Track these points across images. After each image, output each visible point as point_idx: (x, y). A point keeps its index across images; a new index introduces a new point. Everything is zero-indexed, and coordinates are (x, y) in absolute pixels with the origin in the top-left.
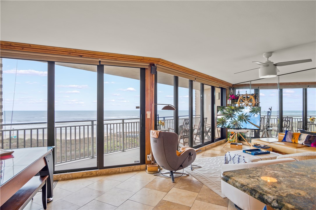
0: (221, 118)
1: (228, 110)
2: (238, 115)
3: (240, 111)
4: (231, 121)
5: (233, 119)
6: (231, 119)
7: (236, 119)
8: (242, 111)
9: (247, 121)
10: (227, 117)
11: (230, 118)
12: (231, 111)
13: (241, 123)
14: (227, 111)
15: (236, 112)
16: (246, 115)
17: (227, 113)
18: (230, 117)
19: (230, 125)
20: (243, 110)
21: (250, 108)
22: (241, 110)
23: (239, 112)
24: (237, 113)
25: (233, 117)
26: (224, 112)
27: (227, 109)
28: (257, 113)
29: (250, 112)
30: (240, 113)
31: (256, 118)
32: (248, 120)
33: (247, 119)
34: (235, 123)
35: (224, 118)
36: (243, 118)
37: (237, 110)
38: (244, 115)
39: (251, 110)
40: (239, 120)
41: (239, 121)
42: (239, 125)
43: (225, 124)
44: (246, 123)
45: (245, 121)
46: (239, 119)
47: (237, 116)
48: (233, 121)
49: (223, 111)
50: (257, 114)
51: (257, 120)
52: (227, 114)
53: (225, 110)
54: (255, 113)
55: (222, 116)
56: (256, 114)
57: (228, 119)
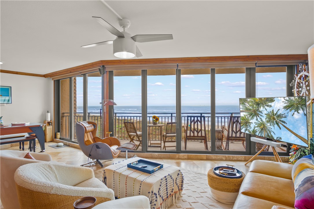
0: (244, 116)
1: (250, 104)
2: (265, 112)
3: (268, 106)
4: (256, 121)
5: (259, 120)
6: (257, 120)
7: (264, 120)
8: (271, 106)
9: (281, 126)
10: (250, 116)
11: (255, 118)
12: (255, 106)
13: (272, 127)
14: (250, 106)
15: (262, 107)
16: (279, 113)
17: (251, 108)
18: (254, 116)
19: (256, 128)
20: (272, 104)
21: (284, 101)
22: (270, 104)
23: (266, 107)
24: (265, 109)
25: (259, 116)
26: (246, 107)
27: (249, 102)
28: (299, 111)
29: (286, 108)
30: (269, 109)
31: (297, 120)
32: (283, 124)
33: (280, 121)
34: (262, 126)
35: (246, 117)
36: (274, 119)
37: (263, 104)
38: (275, 113)
39: (285, 105)
40: (268, 122)
41: (269, 124)
42: (269, 131)
43: (250, 126)
44: (280, 129)
45: (277, 124)
46: (267, 119)
47: (264, 114)
48: (259, 123)
49: (245, 104)
50: (298, 113)
51: (300, 125)
52: (250, 110)
53: (247, 104)
54: (293, 111)
55: (244, 113)
56: (296, 113)
57: (252, 118)
